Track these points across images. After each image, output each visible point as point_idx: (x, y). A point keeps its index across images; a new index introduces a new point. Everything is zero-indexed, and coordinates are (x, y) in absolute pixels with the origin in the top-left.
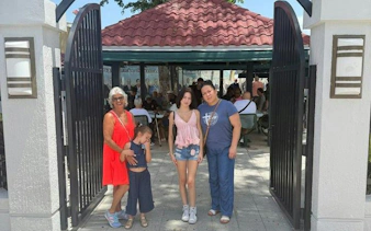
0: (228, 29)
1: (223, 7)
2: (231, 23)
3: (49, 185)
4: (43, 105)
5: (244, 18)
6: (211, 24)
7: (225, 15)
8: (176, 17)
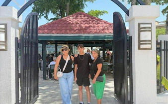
0: (94, 27)
1: (92, 19)
2: (95, 25)
3: (11, 91)
4: (10, 54)
5: (101, 23)
6: (87, 25)
7: (93, 21)
8: (71, 22)
